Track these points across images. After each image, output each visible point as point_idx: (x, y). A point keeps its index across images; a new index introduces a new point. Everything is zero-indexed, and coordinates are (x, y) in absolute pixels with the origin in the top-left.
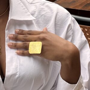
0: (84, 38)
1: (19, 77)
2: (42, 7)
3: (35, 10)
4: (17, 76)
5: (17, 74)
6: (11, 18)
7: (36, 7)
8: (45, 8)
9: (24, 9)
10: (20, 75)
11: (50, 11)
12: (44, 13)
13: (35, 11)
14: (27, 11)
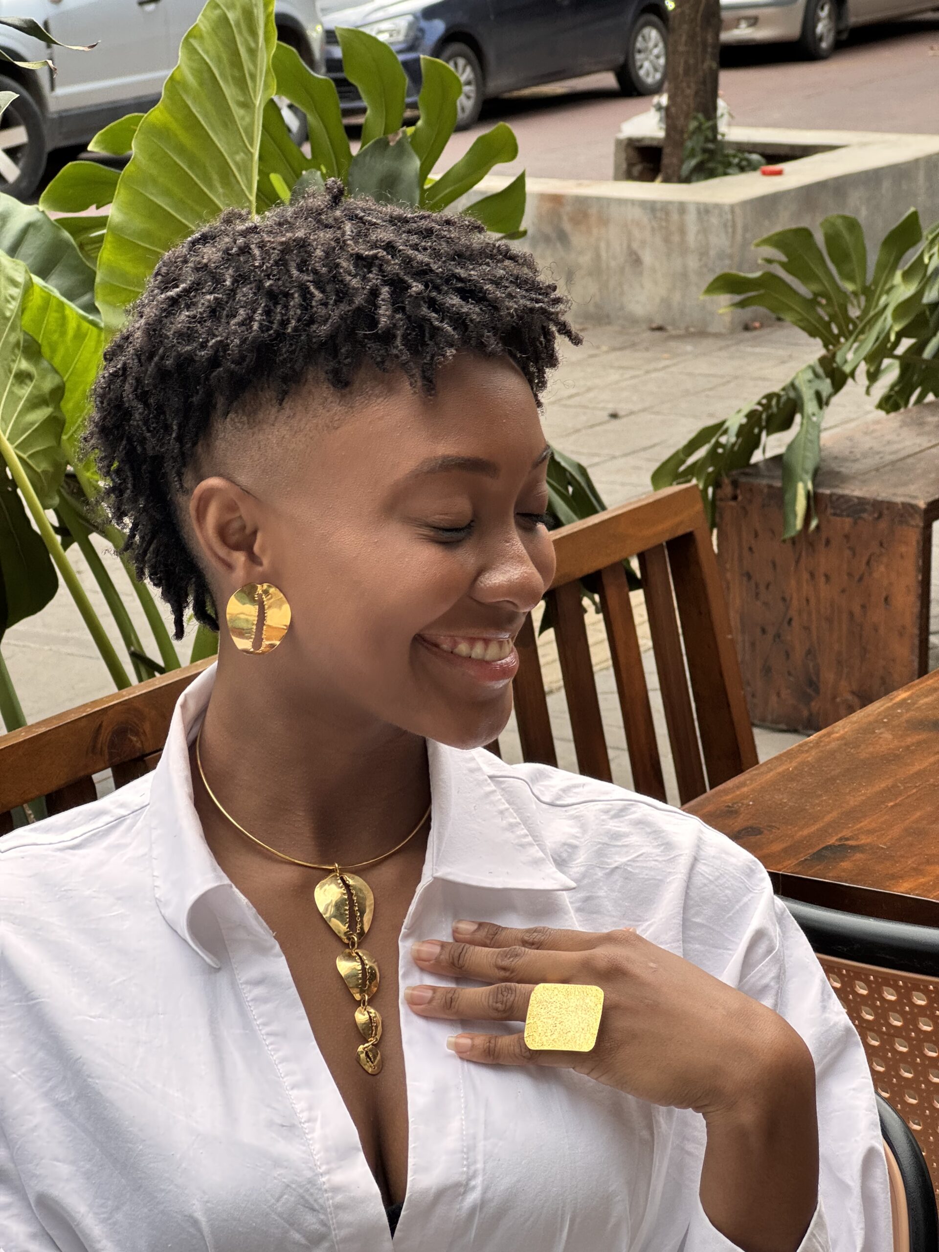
0: (838, 1013)
1: (483, 1203)
2: (613, 825)
3: (574, 842)
4: (473, 1197)
5: (473, 1183)
6: (438, 874)
7: (584, 828)
8: (626, 835)
9: (512, 827)
10: (489, 1195)
11: (657, 851)
12: (624, 860)
13: (575, 847)
14: (530, 839)
